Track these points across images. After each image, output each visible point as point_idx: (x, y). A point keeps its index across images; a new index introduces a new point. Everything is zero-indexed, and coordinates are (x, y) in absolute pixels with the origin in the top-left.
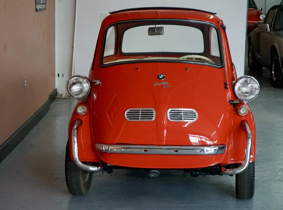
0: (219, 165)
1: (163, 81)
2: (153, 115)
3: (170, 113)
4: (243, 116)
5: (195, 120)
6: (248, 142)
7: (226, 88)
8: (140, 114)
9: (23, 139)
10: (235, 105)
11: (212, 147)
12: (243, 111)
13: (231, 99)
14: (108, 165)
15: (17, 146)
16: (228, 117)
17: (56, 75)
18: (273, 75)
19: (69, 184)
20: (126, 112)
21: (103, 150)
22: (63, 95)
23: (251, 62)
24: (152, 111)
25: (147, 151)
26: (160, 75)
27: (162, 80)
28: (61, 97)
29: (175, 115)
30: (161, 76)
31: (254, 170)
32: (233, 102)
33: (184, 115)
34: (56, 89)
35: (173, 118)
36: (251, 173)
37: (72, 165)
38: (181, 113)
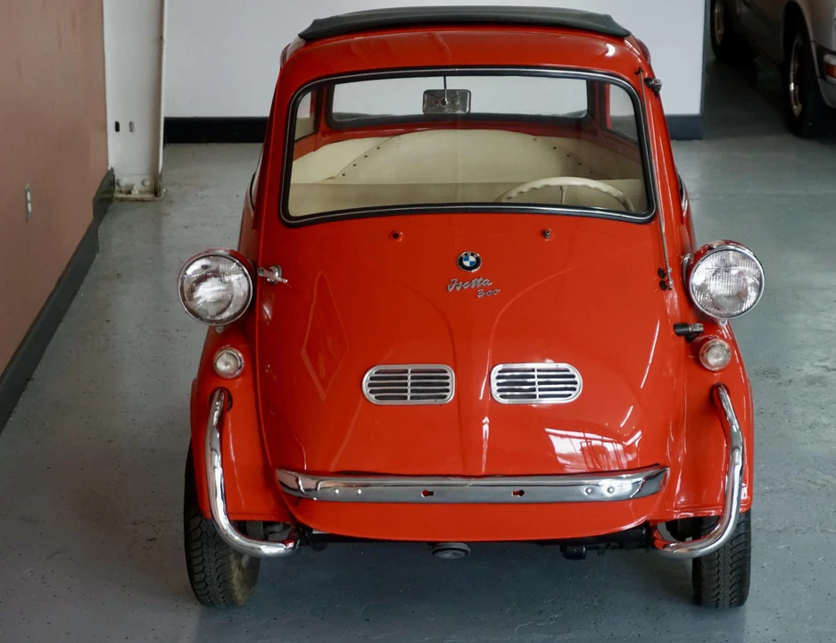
0: (646, 524)
1: (477, 276)
2: (448, 384)
3: (498, 378)
4: (714, 372)
5: (574, 396)
6: (733, 458)
7: (664, 286)
8: (409, 381)
9: (28, 380)
10: (689, 337)
11: (624, 476)
12: (715, 358)
13: (678, 321)
14: (314, 532)
15: (15, 409)
16: (671, 371)
17: (111, 127)
18: (792, 95)
19: (196, 580)
20: (367, 377)
21: (301, 492)
22: (135, 188)
23: (719, 32)
24: (446, 372)
25: (431, 493)
26: (466, 255)
27: (473, 271)
28: (129, 196)
29: (514, 383)
30: (467, 259)
31: (750, 532)
32: (685, 330)
33: (540, 383)
34: (112, 169)
35: (508, 393)
36: (741, 542)
37: (204, 530)
38: (533, 377)
